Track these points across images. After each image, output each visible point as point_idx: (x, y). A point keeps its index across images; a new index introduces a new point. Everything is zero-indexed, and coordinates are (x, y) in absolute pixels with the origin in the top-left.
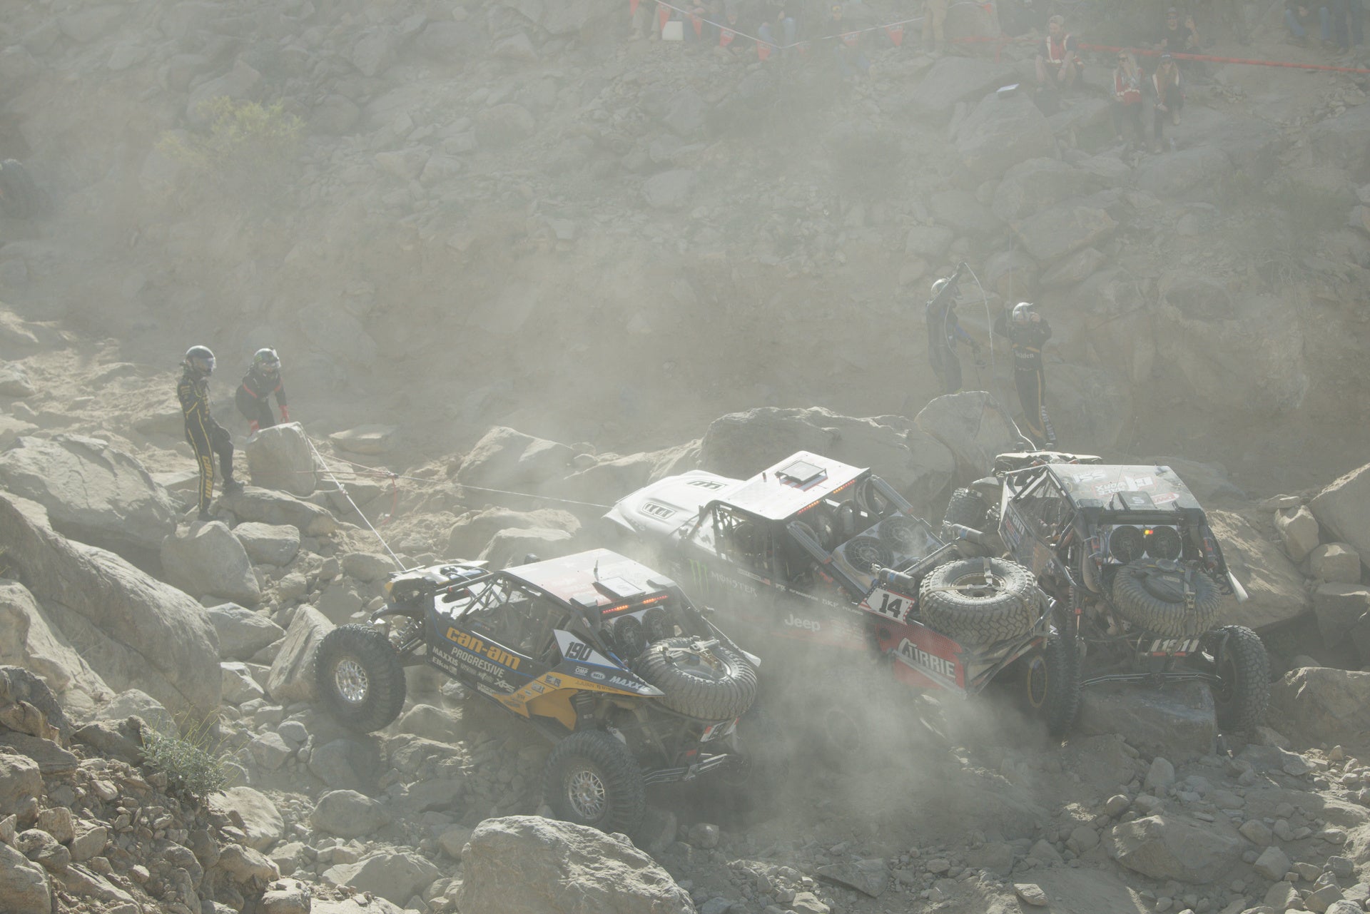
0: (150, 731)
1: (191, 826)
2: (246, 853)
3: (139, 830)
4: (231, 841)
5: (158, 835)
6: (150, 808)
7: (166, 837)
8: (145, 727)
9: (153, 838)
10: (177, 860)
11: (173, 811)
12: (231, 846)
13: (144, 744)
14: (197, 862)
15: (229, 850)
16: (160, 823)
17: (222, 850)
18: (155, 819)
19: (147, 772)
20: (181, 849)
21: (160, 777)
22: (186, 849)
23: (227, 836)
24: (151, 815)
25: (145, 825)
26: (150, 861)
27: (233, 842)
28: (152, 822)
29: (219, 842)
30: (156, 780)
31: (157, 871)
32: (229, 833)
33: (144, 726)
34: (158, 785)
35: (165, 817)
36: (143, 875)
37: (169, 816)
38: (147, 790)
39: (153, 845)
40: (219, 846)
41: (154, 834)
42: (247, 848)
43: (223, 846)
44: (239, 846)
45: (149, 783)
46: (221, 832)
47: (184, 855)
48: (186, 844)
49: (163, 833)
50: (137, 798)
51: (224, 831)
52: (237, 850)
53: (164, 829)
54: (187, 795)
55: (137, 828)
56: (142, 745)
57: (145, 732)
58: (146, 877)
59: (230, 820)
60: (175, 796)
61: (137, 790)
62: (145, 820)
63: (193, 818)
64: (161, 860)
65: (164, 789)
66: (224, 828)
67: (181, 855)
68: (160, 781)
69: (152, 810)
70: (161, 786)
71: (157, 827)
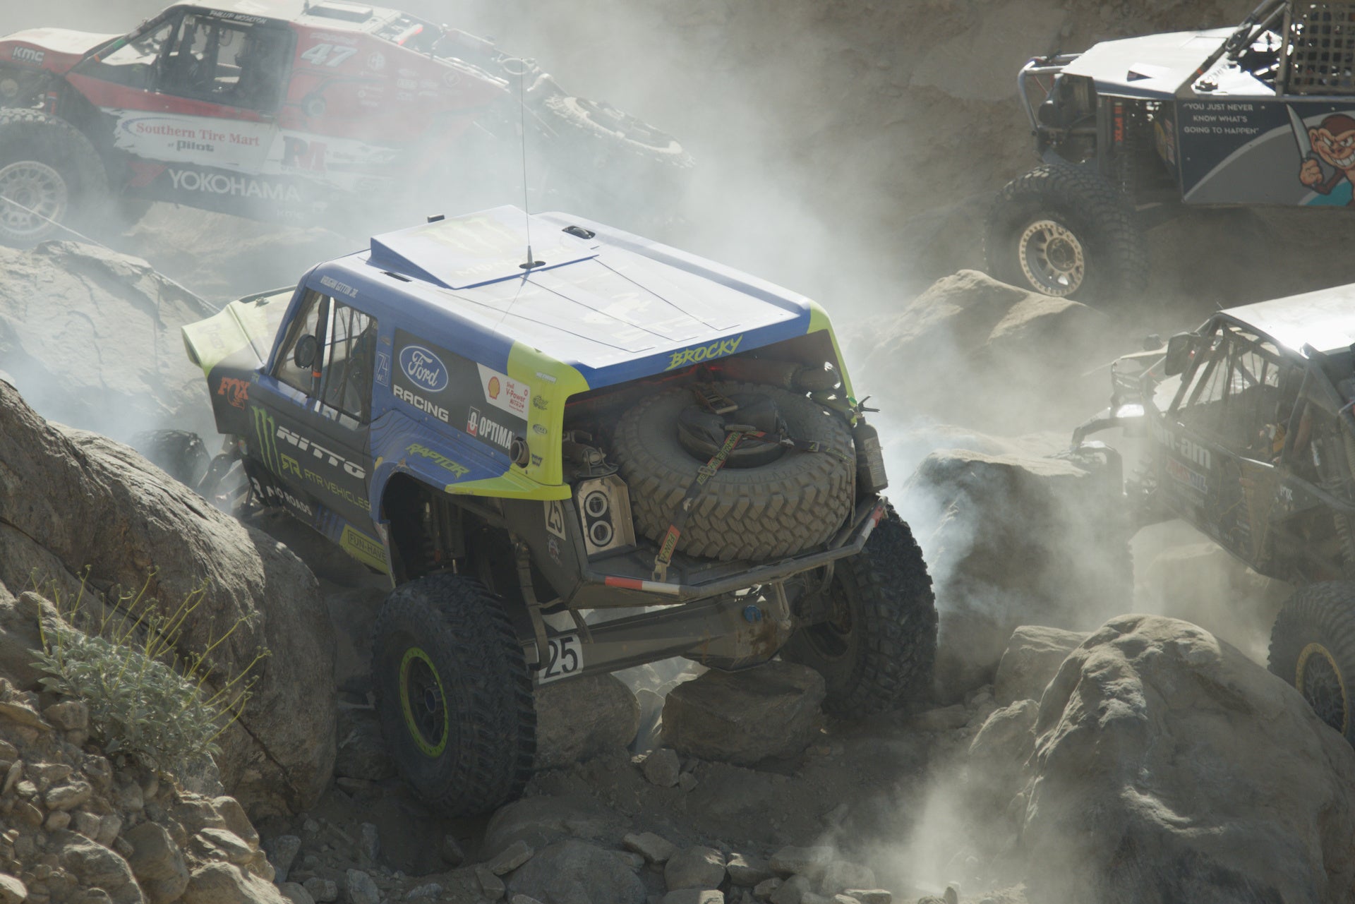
0: (62, 625)
1: (133, 818)
2: (246, 883)
3: (15, 807)
4: (217, 856)
5: (53, 822)
6: (42, 765)
7: (73, 825)
8: (55, 616)
9: (43, 824)
10: (89, 872)
11: (93, 780)
12: (216, 864)
13: (45, 642)
14: (134, 881)
15: (212, 873)
16: (60, 797)
17: (196, 872)
18: (50, 788)
19: (46, 697)
20: (100, 851)
21: (72, 709)
22: (111, 852)
23: (209, 845)
24: (43, 779)
25: (28, 798)
26: (31, 869)
27: (221, 859)
28: (42, 794)
29: (192, 857)
30: (64, 716)
31: (44, 890)
32: (216, 841)
33: (51, 614)
34: (68, 726)
35: (77, 786)
36: (11, 892)
37: (83, 785)
38: (40, 731)
39: (42, 840)
40: (190, 864)
41: (46, 817)
42: (251, 875)
43: (199, 865)
44: (234, 869)
45: (49, 720)
46: (199, 837)
47: (104, 865)
48: (114, 846)
49: (66, 818)
50: (17, 746)
51: (205, 836)
52: (226, 877)
53: (69, 811)
54: (132, 760)
55: (10, 803)
56: (40, 647)
57: (50, 626)
58: (16, 896)
59: (221, 818)
60: (103, 754)
61: (19, 729)
62: (26, 787)
63: (138, 803)
64: (55, 869)
65: (78, 736)
66: (206, 830)
67: (99, 863)
68: (70, 716)
69: (46, 770)
70: (75, 730)
71: (53, 804)
